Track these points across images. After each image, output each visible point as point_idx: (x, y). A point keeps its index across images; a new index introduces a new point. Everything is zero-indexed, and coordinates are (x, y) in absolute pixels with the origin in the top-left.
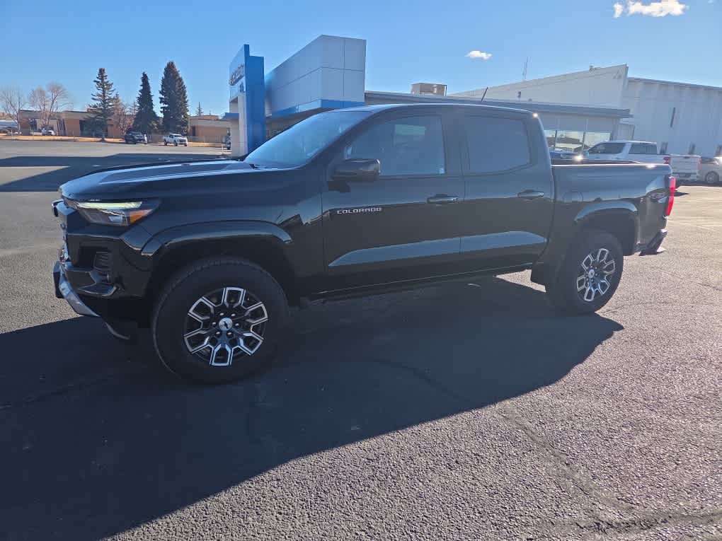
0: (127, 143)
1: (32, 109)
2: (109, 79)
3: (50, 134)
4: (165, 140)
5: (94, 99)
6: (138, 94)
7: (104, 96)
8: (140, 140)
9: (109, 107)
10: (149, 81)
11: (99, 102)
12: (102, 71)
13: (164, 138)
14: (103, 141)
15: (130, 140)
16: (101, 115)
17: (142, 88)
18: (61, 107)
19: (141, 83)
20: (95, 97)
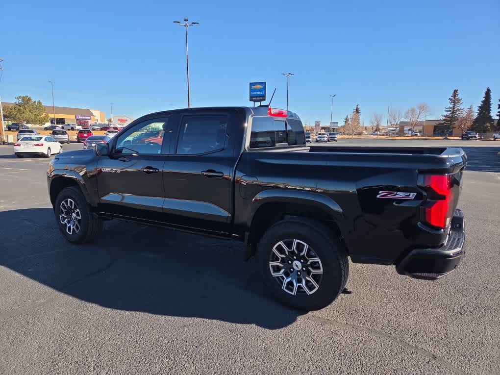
0: (462, 139)
1: (406, 120)
2: (459, 97)
3: (416, 135)
4: (494, 137)
5: (446, 111)
6: (480, 104)
7: (454, 108)
8: (472, 137)
9: (456, 115)
10: (491, 94)
11: (449, 113)
12: (455, 92)
13: (494, 135)
14: (446, 138)
15: (465, 137)
16: (449, 121)
17: (484, 99)
18: (423, 118)
19: (484, 95)
20: (447, 110)
